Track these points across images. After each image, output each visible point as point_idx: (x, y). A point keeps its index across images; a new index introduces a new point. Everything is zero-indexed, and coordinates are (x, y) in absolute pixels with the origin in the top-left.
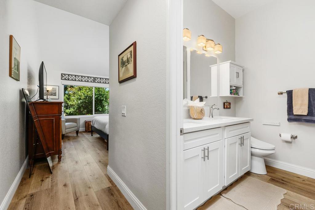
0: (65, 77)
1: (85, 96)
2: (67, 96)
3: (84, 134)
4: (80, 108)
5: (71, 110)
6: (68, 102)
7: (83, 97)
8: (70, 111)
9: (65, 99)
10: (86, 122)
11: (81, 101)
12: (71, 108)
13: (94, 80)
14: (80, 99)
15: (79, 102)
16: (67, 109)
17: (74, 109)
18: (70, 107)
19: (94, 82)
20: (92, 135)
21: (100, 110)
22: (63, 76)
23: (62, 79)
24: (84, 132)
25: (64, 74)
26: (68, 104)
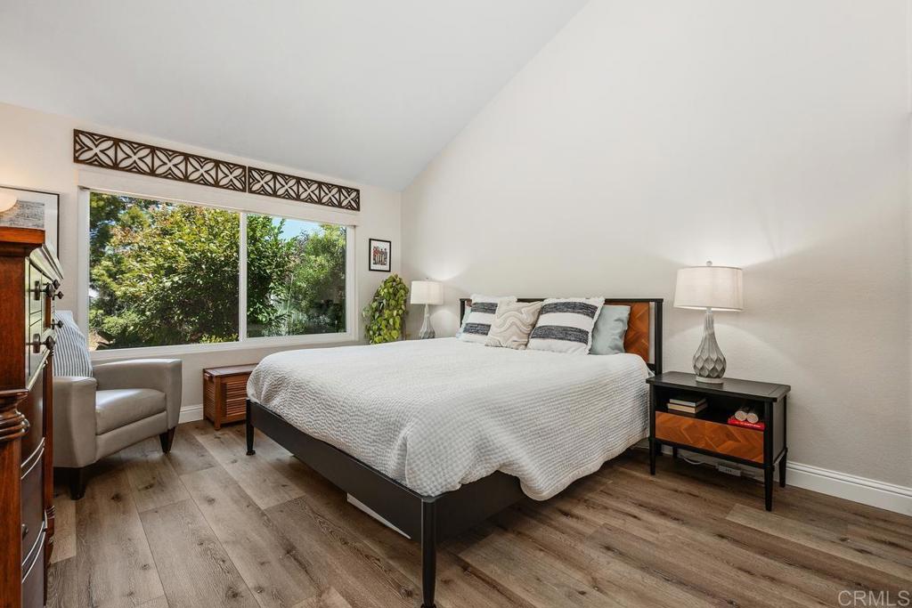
0: (96, 150)
1: (190, 259)
2: (109, 264)
3: (200, 439)
4: (171, 309)
5: (130, 318)
6: (114, 286)
7: (183, 264)
8: (121, 321)
9: (103, 275)
10: (211, 377)
11: (176, 279)
12: (125, 310)
13: (248, 179)
14: (170, 271)
15: (168, 284)
16: (109, 313)
17: (143, 313)
18: (121, 308)
19: (243, 190)
20: (251, 452)
21: (260, 317)
22: (83, 146)
23: (76, 160)
24: (196, 426)
25: (91, 135)
26: (112, 294)
